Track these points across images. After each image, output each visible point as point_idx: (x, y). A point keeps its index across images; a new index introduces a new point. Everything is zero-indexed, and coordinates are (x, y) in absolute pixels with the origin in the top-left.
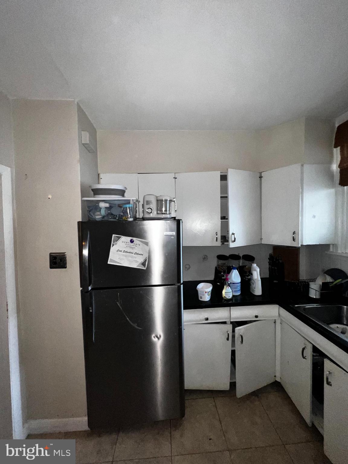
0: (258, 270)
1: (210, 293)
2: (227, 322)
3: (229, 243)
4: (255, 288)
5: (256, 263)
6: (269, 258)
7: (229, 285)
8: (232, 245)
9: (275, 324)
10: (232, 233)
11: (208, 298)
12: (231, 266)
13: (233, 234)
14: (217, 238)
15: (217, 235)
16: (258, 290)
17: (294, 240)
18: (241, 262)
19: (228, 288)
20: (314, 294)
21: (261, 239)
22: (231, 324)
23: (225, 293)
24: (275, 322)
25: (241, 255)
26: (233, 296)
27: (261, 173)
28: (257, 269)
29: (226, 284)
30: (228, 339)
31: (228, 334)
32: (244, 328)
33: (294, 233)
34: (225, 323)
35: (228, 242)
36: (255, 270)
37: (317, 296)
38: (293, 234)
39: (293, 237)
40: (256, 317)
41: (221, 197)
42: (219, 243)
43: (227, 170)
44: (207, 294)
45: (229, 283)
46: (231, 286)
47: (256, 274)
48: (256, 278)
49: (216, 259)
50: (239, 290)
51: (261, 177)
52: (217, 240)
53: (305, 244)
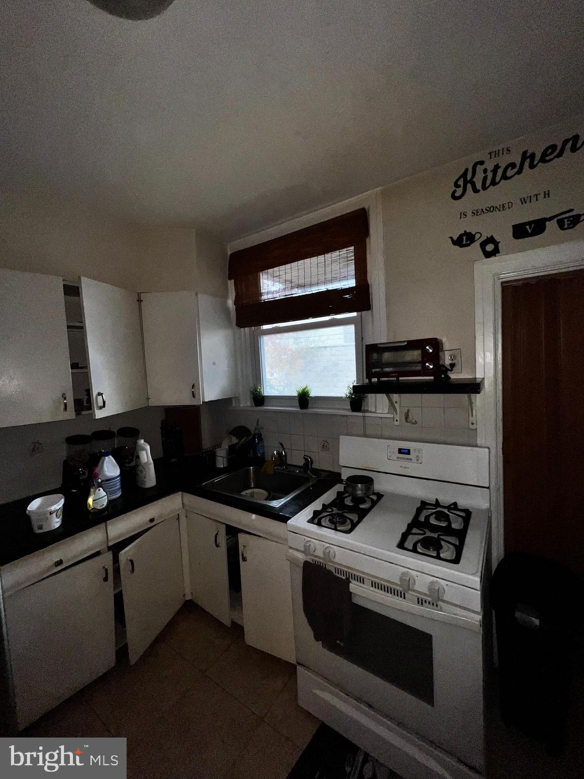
0: (148, 447)
1: (60, 512)
2: (101, 552)
3: (94, 411)
4: (145, 478)
5: (142, 439)
6: (161, 428)
7: (100, 485)
8: (99, 414)
9: (179, 522)
10: (97, 393)
11: (56, 522)
12: (97, 453)
13: (100, 394)
14: (65, 404)
15: (65, 399)
16: (150, 478)
17: (194, 396)
18: (117, 442)
19: (99, 490)
20: (221, 463)
21: (148, 399)
22: (109, 550)
23: (93, 501)
24: (178, 519)
25: (115, 431)
26: (110, 502)
27: (139, 294)
28: (145, 447)
29: (94, 485)
30: (106, 579)
31: (106, 570)
32: (135, 546)
33: (193, 386)
34: (97, 554)
35: (91, 409)
36: (144, 449)
37: (225, 464)
38: (193, 388)
39: (193, 392)
40: (152, 520)
41: (68, 327)
42: (70, 414)
43: (79, 277)
44: (54, 515)
45: (100, 481)
46: (103, 486)
47: (146, 456)
48: (146, 461)
49: (65, 446)
50: (119, 489)
51: (140, 301)
52: (66, 408)
53: (206, 400)
